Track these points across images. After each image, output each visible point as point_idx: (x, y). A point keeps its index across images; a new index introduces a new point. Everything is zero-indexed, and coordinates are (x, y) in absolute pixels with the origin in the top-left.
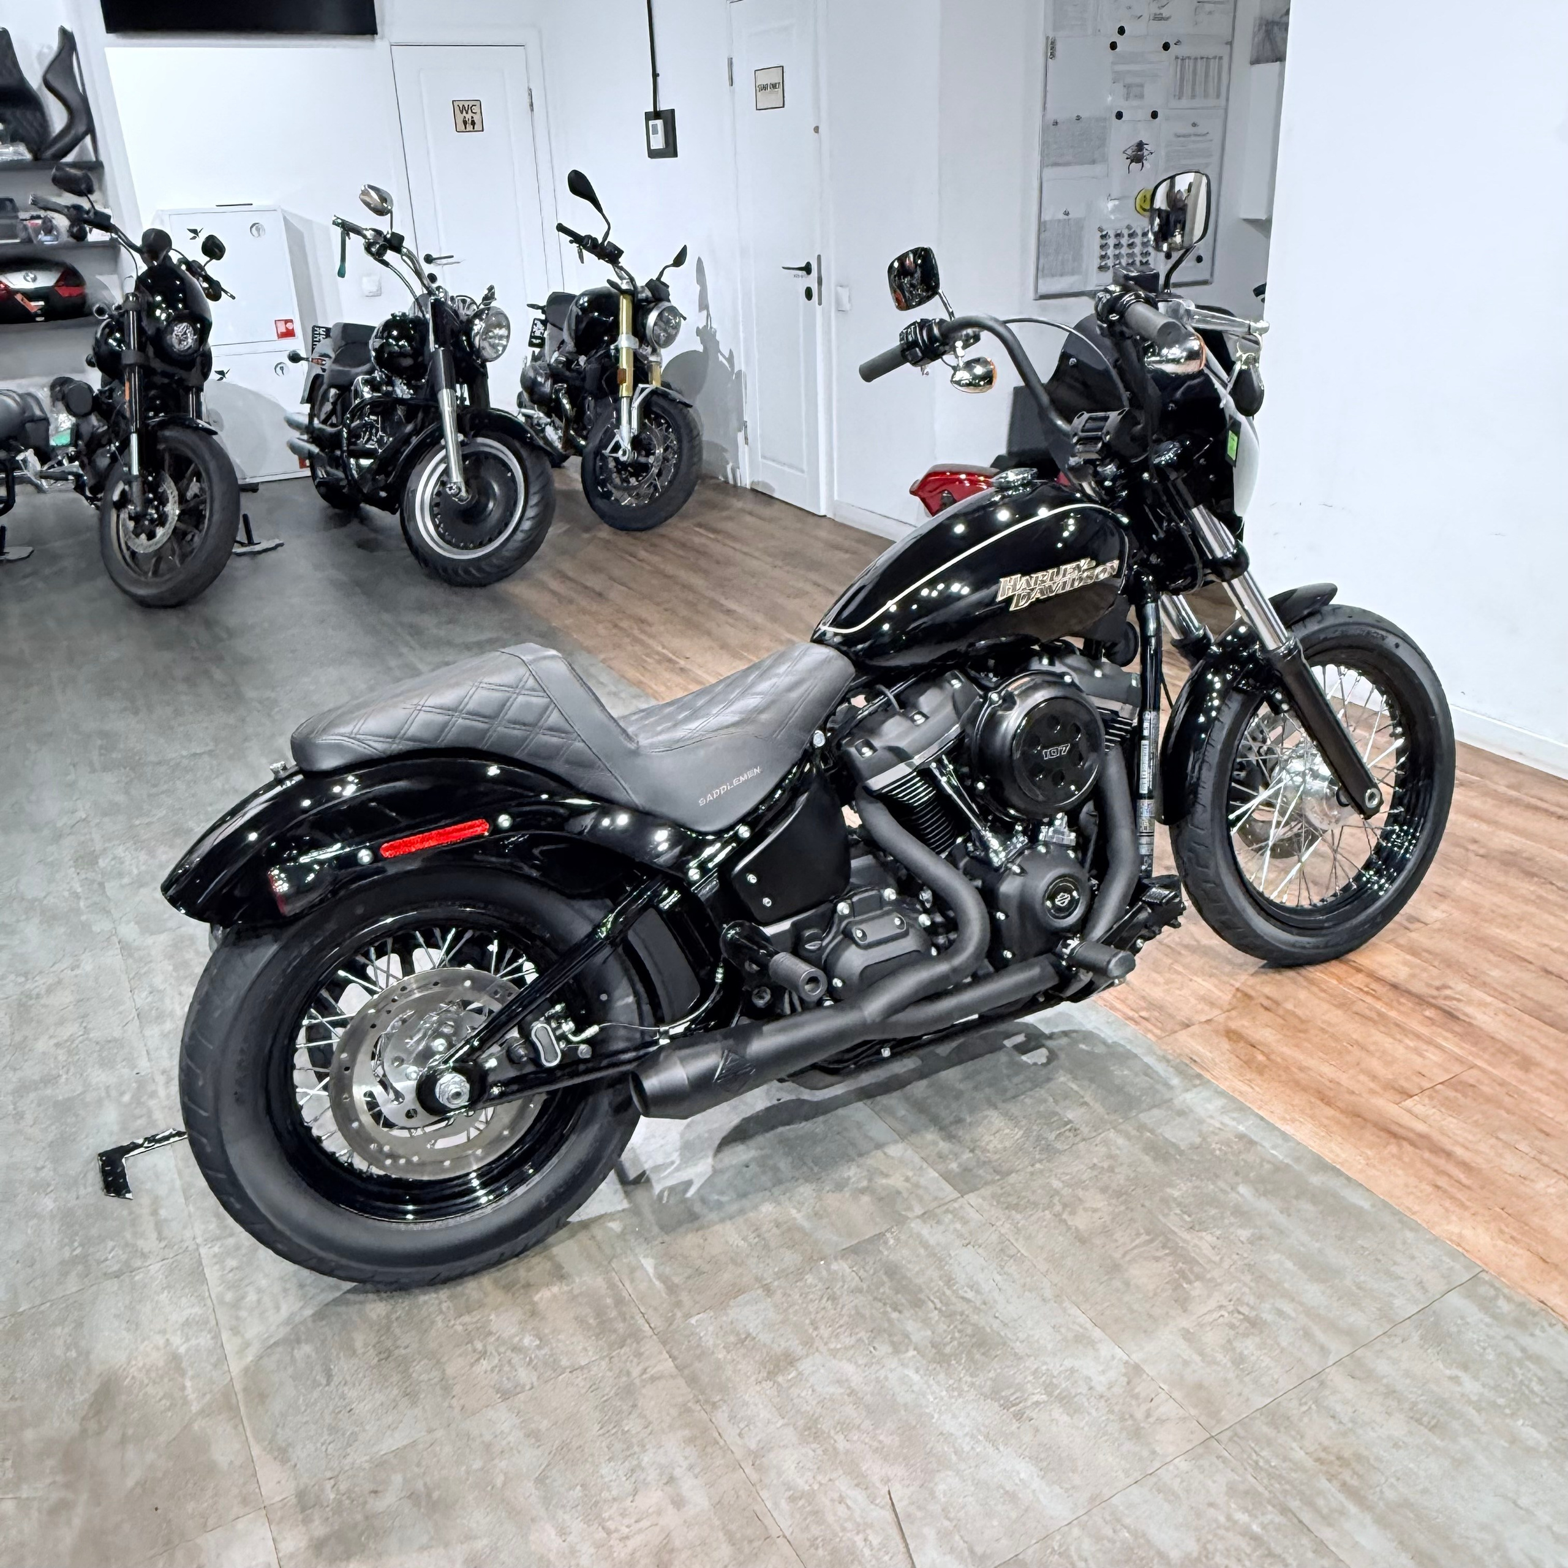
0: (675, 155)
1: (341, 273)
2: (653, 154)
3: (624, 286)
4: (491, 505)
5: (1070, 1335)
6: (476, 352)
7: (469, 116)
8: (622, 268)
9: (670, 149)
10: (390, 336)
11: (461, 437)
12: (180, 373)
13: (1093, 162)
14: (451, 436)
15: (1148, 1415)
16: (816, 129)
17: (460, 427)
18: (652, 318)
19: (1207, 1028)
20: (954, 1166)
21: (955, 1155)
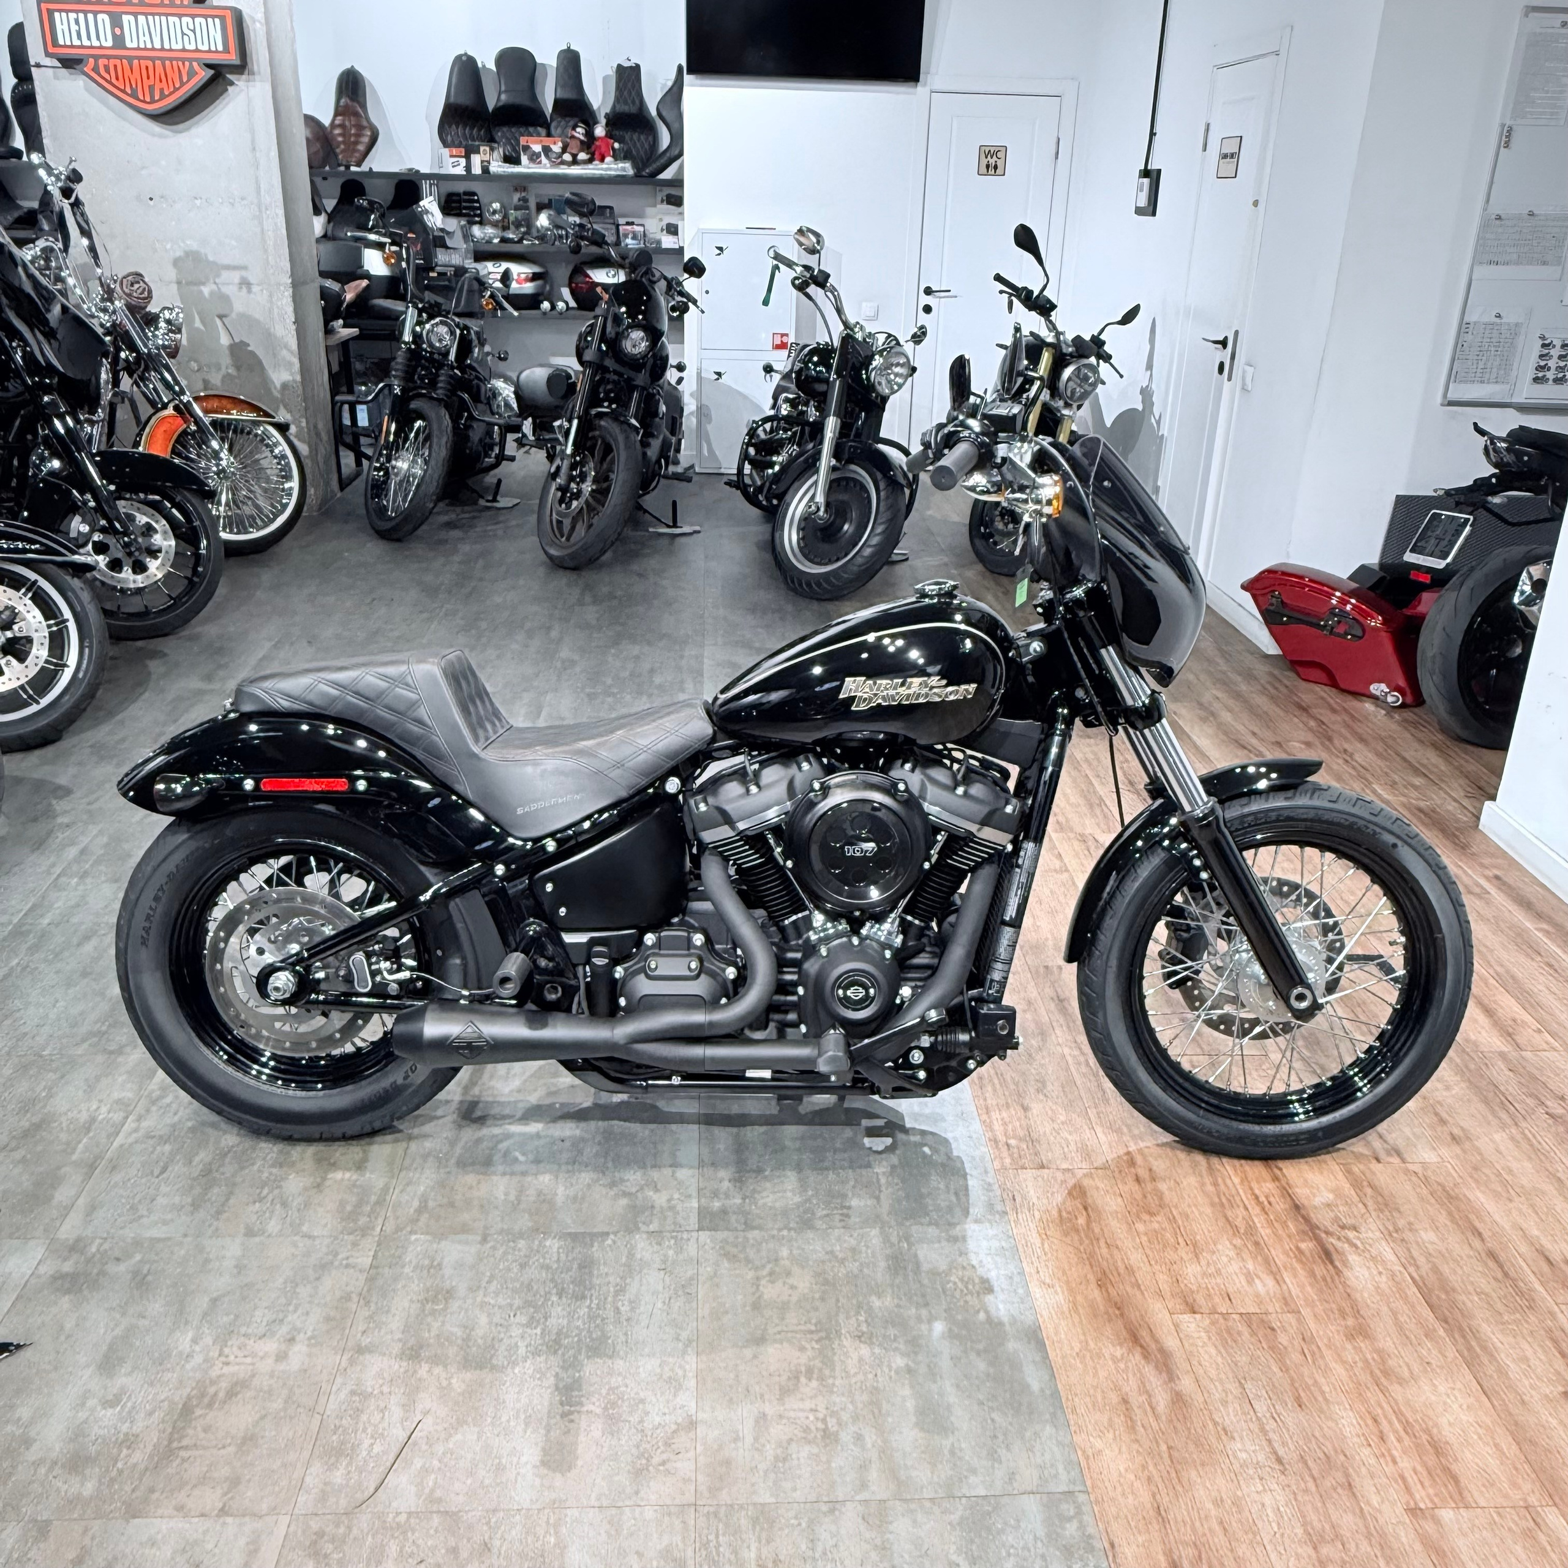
0: (1154, 214)
1: (766, 302)
2: (1139, 211)
3: (1050, 338)
4: (846, 527)
5: (667, 1374)
6: (871, 387)
7: (992, 161)
8: (1051, 322)
9: (1151, 208)
10: (810, 360)
11: (833, 462)
12: (627, 373)
13: (1544, 263)
14: (826, 461)
15: (663, 1463)
16: (1256, 203)
17: (837, 453)
18: (1068, 372)
19: (1060, 1176)
20: (717, 1204)
21: (728, 1196)
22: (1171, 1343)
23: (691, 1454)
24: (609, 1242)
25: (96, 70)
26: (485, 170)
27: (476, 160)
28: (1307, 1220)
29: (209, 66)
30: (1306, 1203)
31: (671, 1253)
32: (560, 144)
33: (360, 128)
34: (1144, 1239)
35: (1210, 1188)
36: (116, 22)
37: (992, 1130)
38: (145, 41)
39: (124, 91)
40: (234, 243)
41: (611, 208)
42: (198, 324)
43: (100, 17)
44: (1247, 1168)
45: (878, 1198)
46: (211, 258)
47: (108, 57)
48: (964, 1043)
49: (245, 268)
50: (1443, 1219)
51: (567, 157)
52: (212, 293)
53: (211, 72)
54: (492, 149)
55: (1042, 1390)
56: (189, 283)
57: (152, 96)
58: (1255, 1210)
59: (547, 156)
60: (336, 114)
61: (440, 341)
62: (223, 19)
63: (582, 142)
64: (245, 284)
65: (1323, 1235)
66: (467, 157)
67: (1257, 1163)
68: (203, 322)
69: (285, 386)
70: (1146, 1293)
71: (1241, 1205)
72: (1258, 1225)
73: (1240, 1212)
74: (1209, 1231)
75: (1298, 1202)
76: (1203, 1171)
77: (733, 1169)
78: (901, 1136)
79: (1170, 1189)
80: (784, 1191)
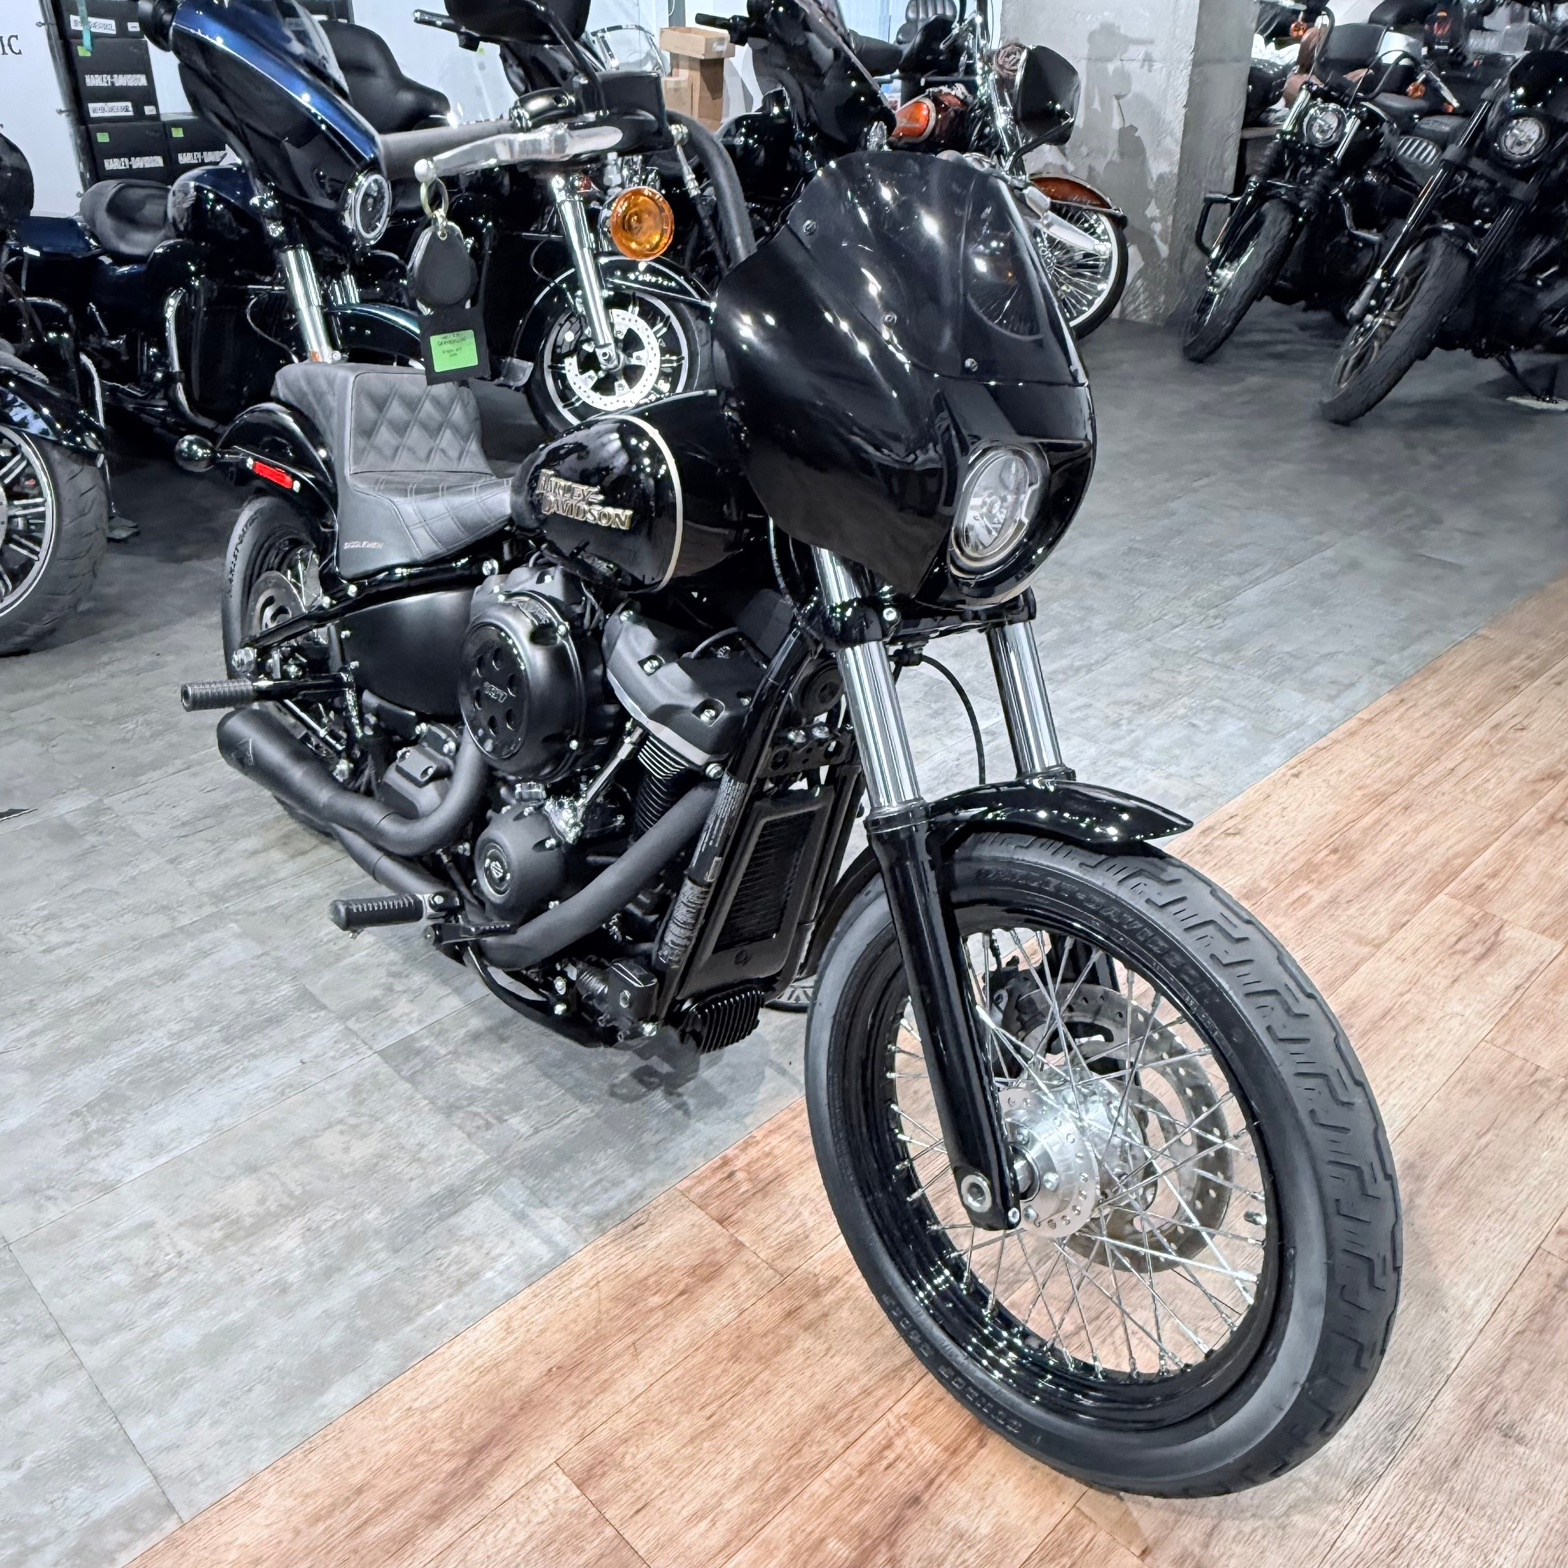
5: (166, 1139)
12: (1503, 181)
15: (50, 1199)
19: (721, 1243)
20: (426, 1043)
21: (445, 1043)
22: (502, 1486)
23: (69, 1209)
24: (314, 1016)
30: (936, 1507)
31: (333, 1053)
34: (679, 1372)
37: (744, 1150)
40: (1147, 14)
42: (1096, 105)
45: (537, 1131)
46: (1122, 31)
49: (1151, 42)
52: (1116, 70)
55: (324, 1406)
56: (1098, 60)
58: (857, 1457)
61: (1323, 132)
65: (882, 1558)
68: (1101, 102)
69: (1161, 177)
70: (575, 1420)
71: (851, 1438)
72: (827, 1475)
73: (835, 1444)
74: (759, 1428)
75: (926, 1497)
76: (882, 1367)
77: (489, 1023)
78: (658, 1095)
79: (807, 1351)
80: (485, 1070)
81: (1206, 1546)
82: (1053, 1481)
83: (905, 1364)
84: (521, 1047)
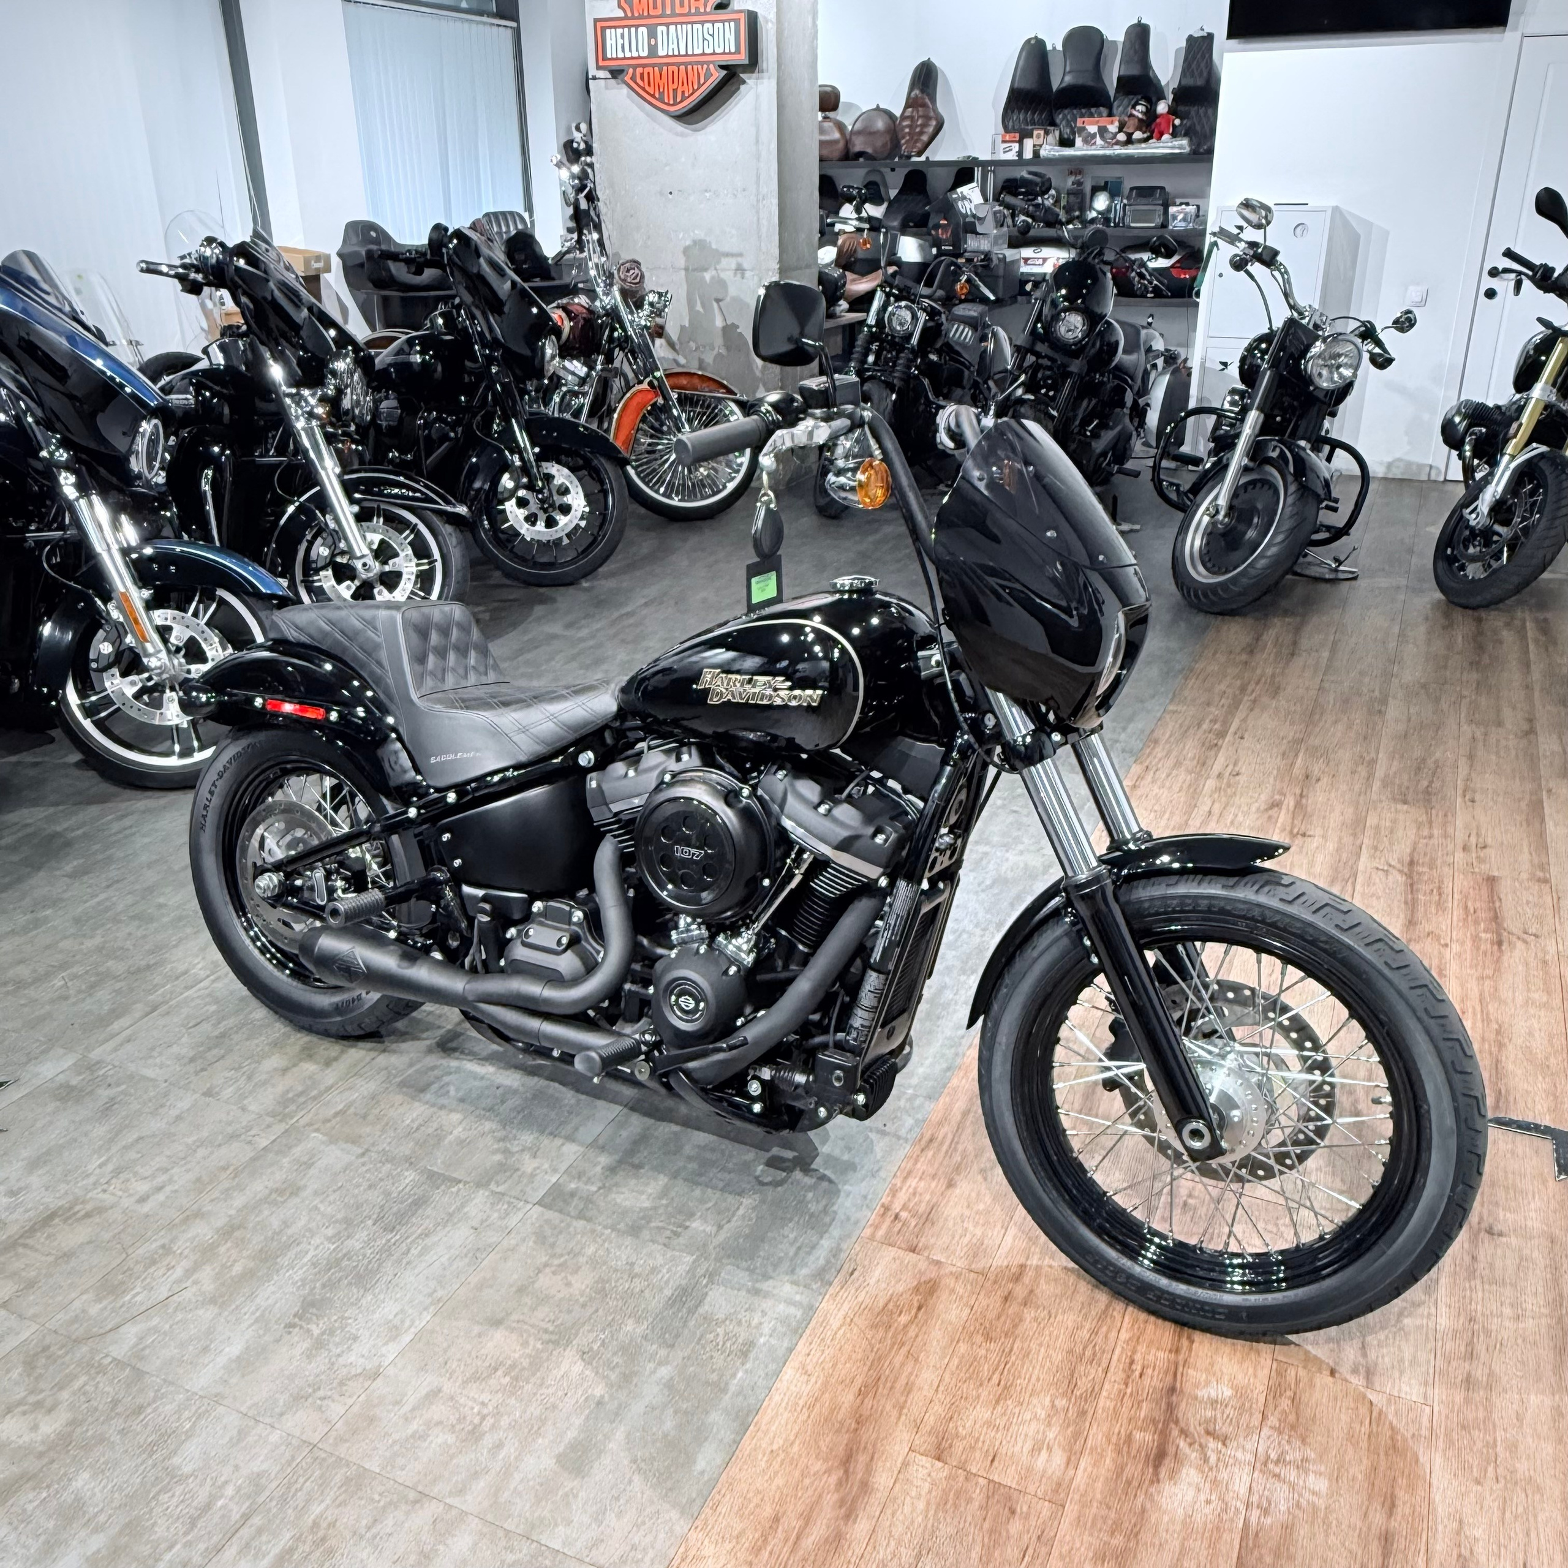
5: (396, 1322)
6: (1308, 379)
14: (1237, 461)
15: (324, 1399)
19: (923, 1265)
20: (573, 1186)
21: (589, 1181)
22: (882, 1479)
23: (350, 1401)
24: (454, 1190)
25: (633, 78)
26: (1036, 154)
27: (1029, 144)
28: (1171, 1408)
29: (722, 67)
30: (1188, 1388)
31: (496, 1215)
32: (1117, 124)
33: (927, 118)
34: (956, 1361)
35: (1084, 1334)
36: (652, 34)
37: (894, 1196)
38: (673, 49)
39: (653, 96)
40: (734, 232)
41: (1162, 188)
42: (699, 308)
43: (641, 29)
44: (1150, 1327)
45: (720, 1228)
46: (714, 246)
47: (644, 66)
48: (798, 1086)
49: (740, 255)
50: (1358, 1471)
51: (1122, 137)
52: (713, 278)
53: (724, 72)
54: (1047, 133)
55: (702, 1473)
56: (694, 270)
57: (675, 98)
58: (1116, 1374)
59: (1102, 137)
60: (907, 106)
61: (901, 324)
62: (737, 21)
63: (1140, 120)
64: (740, 270)
65: (1175, 1432)
66: (1021, 142)
67: (1168, 1324)
68: (703, 305)
70: (903, 1418)
71: (1104, 1365)
72: (1104, 1393)
73: (1095, 1372)
74: (1038, 1380)
75: (1178, 1385)
76: (1093, 1313)
77: (617, 1157)
78: (798, 1174)
79: (1036, 1319)
80: (642, 1193)
81: (1365, 1355)
82: (1251, 1349)
83: (1107, 1307)
84: (659, 1169)
